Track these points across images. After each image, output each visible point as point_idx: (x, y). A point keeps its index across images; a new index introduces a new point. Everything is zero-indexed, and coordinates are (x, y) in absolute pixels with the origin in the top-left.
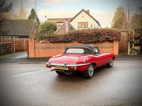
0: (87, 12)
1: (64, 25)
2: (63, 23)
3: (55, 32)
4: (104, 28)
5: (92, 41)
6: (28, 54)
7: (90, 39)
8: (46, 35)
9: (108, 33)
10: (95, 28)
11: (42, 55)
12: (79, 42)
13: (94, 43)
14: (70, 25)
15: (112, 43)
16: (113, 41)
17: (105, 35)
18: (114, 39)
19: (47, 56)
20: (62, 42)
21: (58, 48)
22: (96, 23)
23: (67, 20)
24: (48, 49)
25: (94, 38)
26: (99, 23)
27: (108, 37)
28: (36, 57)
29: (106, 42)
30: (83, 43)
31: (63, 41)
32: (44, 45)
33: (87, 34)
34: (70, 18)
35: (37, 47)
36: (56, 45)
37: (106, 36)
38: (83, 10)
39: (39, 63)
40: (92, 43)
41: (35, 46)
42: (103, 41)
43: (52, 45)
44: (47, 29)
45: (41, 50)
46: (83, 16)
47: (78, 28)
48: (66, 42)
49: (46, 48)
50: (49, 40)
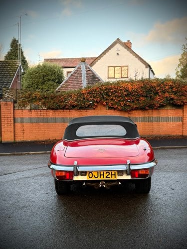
0: (127, 46)
1: (78, 72)
2: (77, 68)
3: (59, 87)
4: (163, 78)
5: (138, 106)
7: (133, 102)
8: (38, 93)
9: (171, 87)
10: (145, 78)
11: (29, 137)
12: (110, 108)
13: (143, 109)
14: (90, 72)
15: (181, 111)
16: (183, 106)
17: (165, 93)
18: (185, 101)
19: (40, 139)
20: (73, 107)
21: (64, 121)
22: (146, 67)
23: (84, 60)
24: (42, 124)
25: (141, 98)
26: (151, 68)
27: (173, 96)
28: (18, 139)
29: (169, 108)
30: (119, 110)
31: (76, 106)
32: (34, 114)
33: (127, 91)
34: (92, 58)
35: (19, 120)
36: (60, 114)
37: (167, 94)
38: (118, 41)
39: (22, 154)
40: (136, 109)
41: (16, 117)
42: (162, 106)
43: (51, 114)
44: (41, 80)
45: (27, 125)
46: (118, 54)
47: (108, 78)
48: (81, 108)
49: (38, 121)
50: (44, 104)
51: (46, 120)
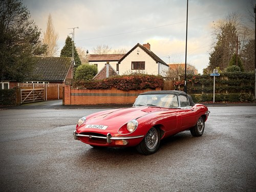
3: (94, 77)
5: (132, 88)
6: (64, 101)
8: (82, 81)
11: (78, 103)
12: (118, 89)
13: (135, 90)
14: (111, 69)
15: (154, 90)
18: (155, 86)
20: (99, 88)
21: (95, 95)
23: (108, 63)
24: (84, 96)
25: (133, 84)
27: (149, 83)
28: (72, 104)
29: (148, 89)
30: (122, 90)
31: (101, 88)
32: (80, 91)
33: (126, 80)
34: (123, 55)
35: (73, 94)
36: (93, 92)
37: (146, 83)
40: (131, 90)
41: (71, 93)
43: (89, 91)
44: (85, 74)
45: (77, 97)
46: (138, 54)
47: (132, 69)
48: (104, 89)
49: (82, 95)
50: (85, 87)
51: (86, 95)
